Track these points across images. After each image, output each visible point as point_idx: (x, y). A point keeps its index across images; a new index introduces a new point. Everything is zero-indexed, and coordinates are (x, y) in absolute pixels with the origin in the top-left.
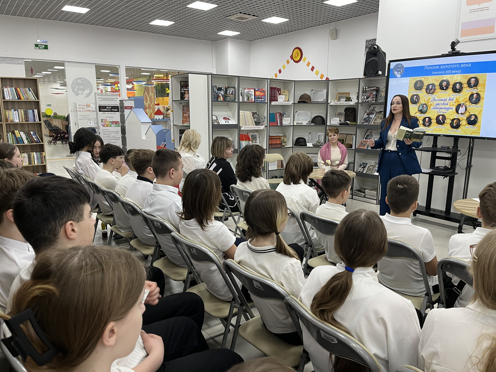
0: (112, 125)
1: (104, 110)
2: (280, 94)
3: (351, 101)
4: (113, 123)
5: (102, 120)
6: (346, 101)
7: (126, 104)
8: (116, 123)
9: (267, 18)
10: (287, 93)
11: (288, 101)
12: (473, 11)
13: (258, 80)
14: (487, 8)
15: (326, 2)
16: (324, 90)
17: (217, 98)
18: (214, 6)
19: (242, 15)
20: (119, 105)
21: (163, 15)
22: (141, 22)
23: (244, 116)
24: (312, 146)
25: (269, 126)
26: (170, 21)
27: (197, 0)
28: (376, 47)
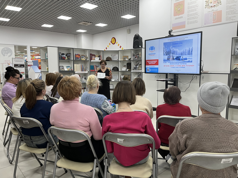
1: (17, 66)
7: (28, 64)
8: (23, 73)
9: (97, 24)
12: (177, 18)
13: (84, 50)
14: (182, 17)
15: (122, 17)
16: (117, 55)
17: (61, 58)
18: (70, 18)
19: (85, 22)
20: (24, 64)
21: (47, 22)
22: (37, 25)
23: (77, 66)
24: (114, 81)
25: (90, 72)
26: (51, 25)
27: (61, 15)
28: (137, 35)
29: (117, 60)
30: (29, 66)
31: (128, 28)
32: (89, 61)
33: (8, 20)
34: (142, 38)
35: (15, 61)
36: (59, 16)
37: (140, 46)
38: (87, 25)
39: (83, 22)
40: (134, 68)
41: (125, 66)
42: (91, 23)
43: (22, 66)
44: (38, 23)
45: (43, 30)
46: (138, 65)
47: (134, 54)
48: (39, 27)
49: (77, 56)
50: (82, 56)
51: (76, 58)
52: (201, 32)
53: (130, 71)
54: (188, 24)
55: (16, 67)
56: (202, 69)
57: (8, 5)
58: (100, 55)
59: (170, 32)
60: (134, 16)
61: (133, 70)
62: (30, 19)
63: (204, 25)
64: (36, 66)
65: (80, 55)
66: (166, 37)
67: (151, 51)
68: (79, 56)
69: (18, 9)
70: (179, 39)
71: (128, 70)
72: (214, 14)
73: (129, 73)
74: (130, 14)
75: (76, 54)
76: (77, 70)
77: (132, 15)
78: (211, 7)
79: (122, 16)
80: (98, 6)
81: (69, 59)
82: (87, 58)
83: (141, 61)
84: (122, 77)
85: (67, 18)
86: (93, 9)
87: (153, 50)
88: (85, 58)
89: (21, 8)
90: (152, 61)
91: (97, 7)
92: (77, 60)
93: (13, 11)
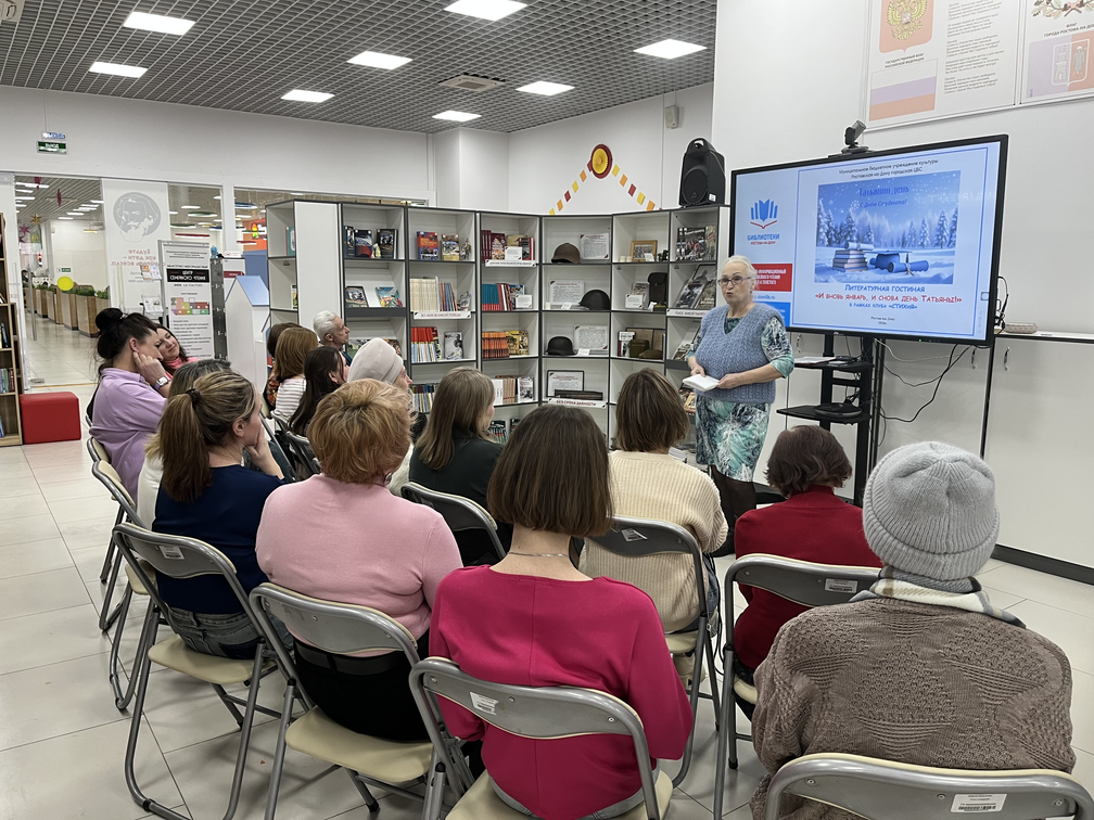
0: (194, 311)
1: (177, 278)
2: (504, 245)
4: (195, 305)
5: (173, 300)
8: (203, 305)
9: (526, 84)
12: (894, 63)
13: (458, 215)
14: (919, 58)
15: (639, 51)
16: (606, 236)
17: (353, 252)
18: (405, 60)
19: (470, 79)
20: (209, 268)
21: (304, 80)
22: (263, 94)
23: (421, 289)
24: (587, 355)
25: (482, 312)
26: (324, 91)
27: (365, 49)
28: (701, 143)
29: (602, 257)
30: (228, 274)
31: (670, 98)
32: (475, 262)
33: (137, 72)
34: (721, 158)
35: (172, 254)
36: (355, 55)
37: (712, 197)
38: (479, 90)
39: (464, 79)
40: (683, 298)
41: (639, 287)
42: (497, 79)
43: (201, 278)
44: (266, 85)
45: (288, 115)
46: (699, 286)
47: (683, 232)
48: (271, 104)
49: (425, 242)
50: (446, 239)
51: (418, 253)
52: (1003, 140)
53: (664, 311)
54: (948, 90)
55: (176, 281)
56: (1000, 319)
57: (136, 10)
58: (528, 234)
59: (851, 135)
60: (699, 43)
61: (678, 307)
62: (232, 69)
63: (1027, 101)
64: (259, 278)
65: (439, 238)
66: (832, 159)
67: (759, 221)
68: (432, 243)
69: (179, 26)
70: (896, 169)
71: (653, 304)
72: (1075, 46)
73: (657, 322)
74: (679, 39)
75: (418, 233)
76: (422, 307)
77: (689, 41)
78: (1065, 12)
79: (640, 46)
80: (526, 5)
81: (387, 256)
82: (468, 251)
83: (716, 265)
84: (627, 337)
85: (390, 62)
86: (506, 19)
87: (768, 220)
88: (457, 249)
89: (193, 23)
90: (764, 271)
91: (522, 11)
92: (425, 259)
93: (157, 35)
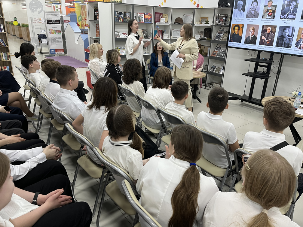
0: (56, 33)
2: (162, 17)
3: (209, 23)
5: (49, 29)
6: (205, 23)
7: (65, 19)
8: (59, 31)
10: (166, 16)
11: (168, 22)
13: (147, 7)
17: (118, 19)
20: (60, 20)
29: (190, 22)
32: (153, 23)
37: (229, 4)
41: (201, 32)
43: (58, 23)
47: (219, 15)
55: (50, 23)
64: (75, 23)
